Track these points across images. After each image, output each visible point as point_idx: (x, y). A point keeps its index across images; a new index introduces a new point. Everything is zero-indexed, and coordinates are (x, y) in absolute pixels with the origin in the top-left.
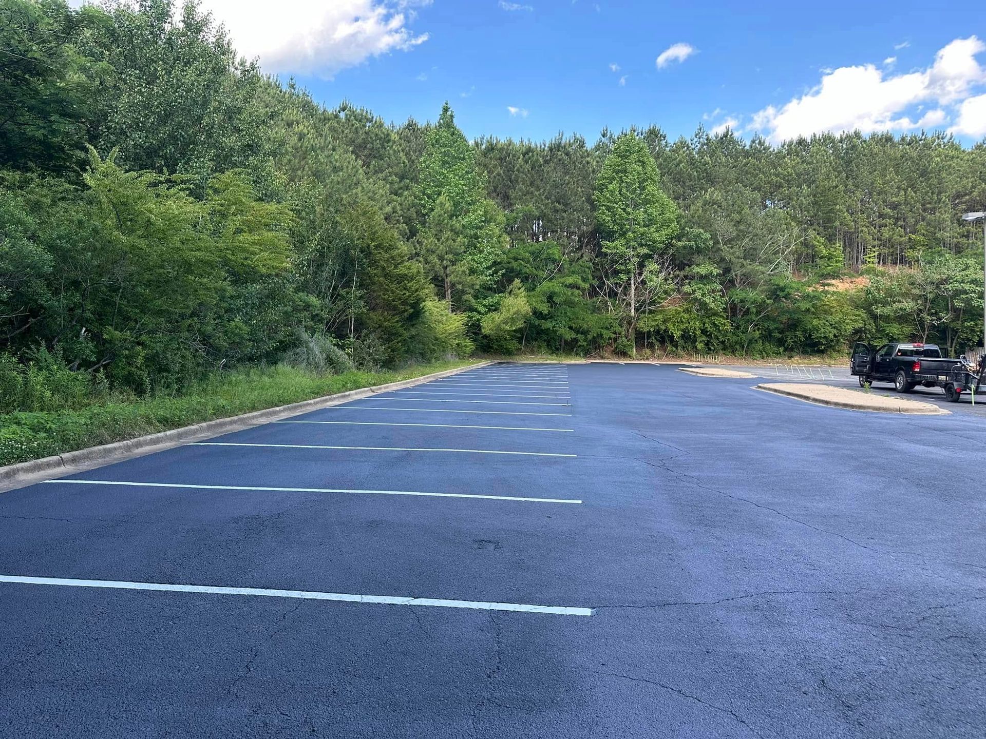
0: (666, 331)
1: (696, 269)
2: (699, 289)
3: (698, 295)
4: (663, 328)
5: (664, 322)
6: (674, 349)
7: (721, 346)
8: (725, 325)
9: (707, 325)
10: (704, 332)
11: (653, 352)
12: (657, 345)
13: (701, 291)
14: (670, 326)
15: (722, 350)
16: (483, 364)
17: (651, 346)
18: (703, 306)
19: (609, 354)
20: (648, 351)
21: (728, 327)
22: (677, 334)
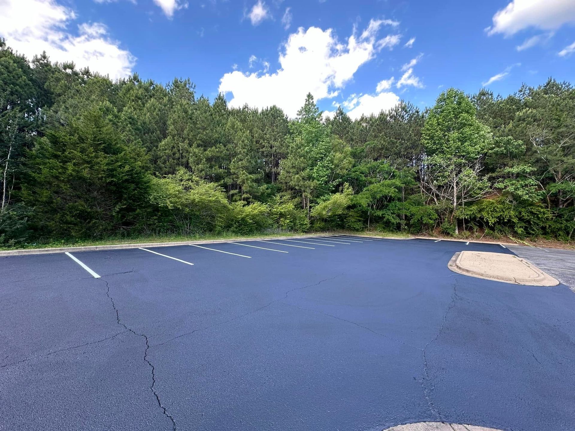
0: (482, 218)
1: (507, 169)
2: (513, 184)
3: (511, 189)
4: (479, 216)
5: (480, 211)
6: (492, 232)
7: (541, 232)
8: (544, 214)
9: (523, 214)
10: (521, 219)
11: (473, 233)
12: (476, 228)
13: (514, 186)
14: (484, 214)
15: (543, 234)
16: (326, 235)
17: (470, 229)
18: (516, 198)
19: (436, 234)
20: (468, 233)
21: (550, 216)
22: (492, 221)
